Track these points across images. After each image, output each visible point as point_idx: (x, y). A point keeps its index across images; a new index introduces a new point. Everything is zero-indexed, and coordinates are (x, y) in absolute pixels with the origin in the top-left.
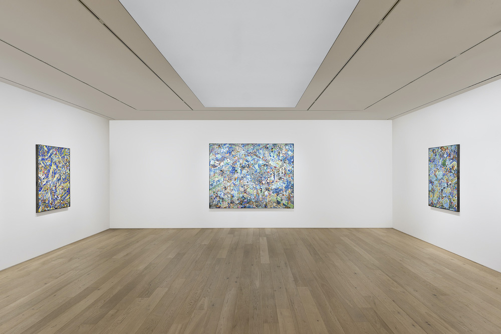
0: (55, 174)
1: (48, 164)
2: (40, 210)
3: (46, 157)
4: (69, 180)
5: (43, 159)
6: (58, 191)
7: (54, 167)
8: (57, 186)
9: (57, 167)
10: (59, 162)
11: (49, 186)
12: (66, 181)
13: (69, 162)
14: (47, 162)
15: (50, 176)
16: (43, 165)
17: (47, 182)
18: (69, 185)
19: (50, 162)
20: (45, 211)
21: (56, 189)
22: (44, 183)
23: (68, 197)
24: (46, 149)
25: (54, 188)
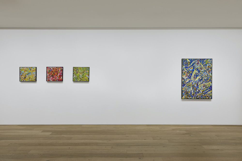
0: (197, 76)
1: (191, 70)
2: (183, 97)
3: (190, 66)
4: (211, 81)
5: (186, 67)
6: (200, 88)
7: (195, 72)
8: (199, 84)
9: (199, 71)
10: (201, 69)
11: (191, 84)
12: (208, 81)
13: (211, 68)
14: (189, 68)
15: (192, 77)
16: (186, 70)
17: (189, 81)
18: (211, 84)
19: (192, 68)
20: (188, 98)
21: (198, 86)
22: (187, 82)
23: (209, 92)
24: (189, 61)
25: (196, 85)
